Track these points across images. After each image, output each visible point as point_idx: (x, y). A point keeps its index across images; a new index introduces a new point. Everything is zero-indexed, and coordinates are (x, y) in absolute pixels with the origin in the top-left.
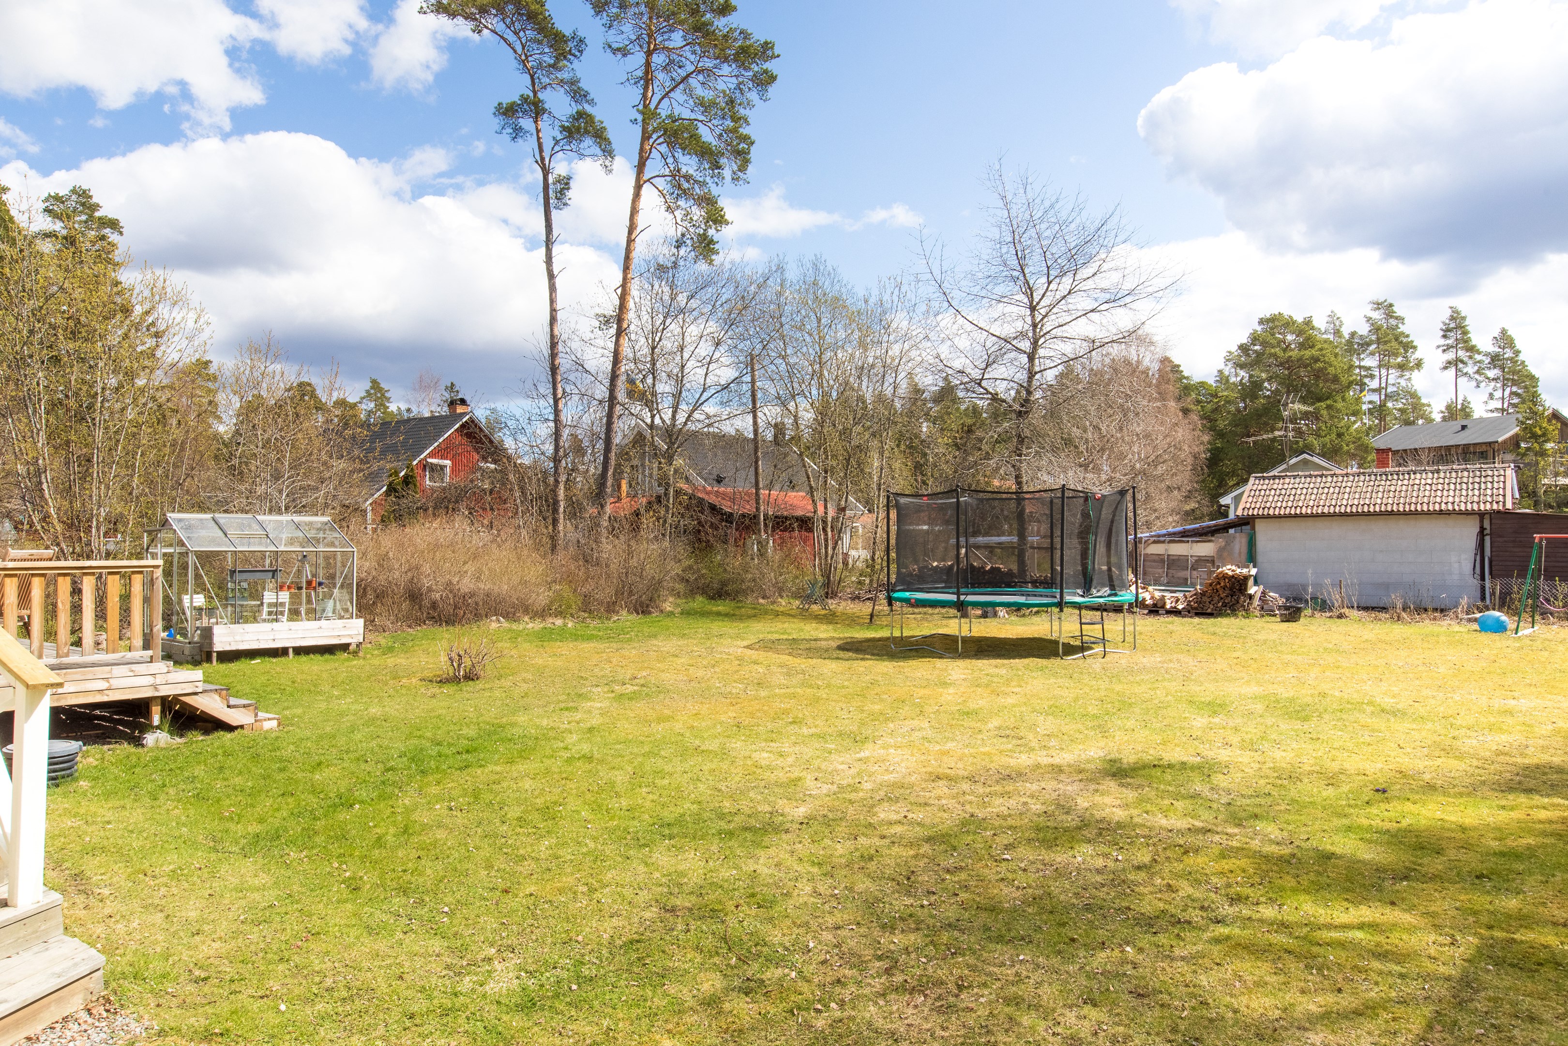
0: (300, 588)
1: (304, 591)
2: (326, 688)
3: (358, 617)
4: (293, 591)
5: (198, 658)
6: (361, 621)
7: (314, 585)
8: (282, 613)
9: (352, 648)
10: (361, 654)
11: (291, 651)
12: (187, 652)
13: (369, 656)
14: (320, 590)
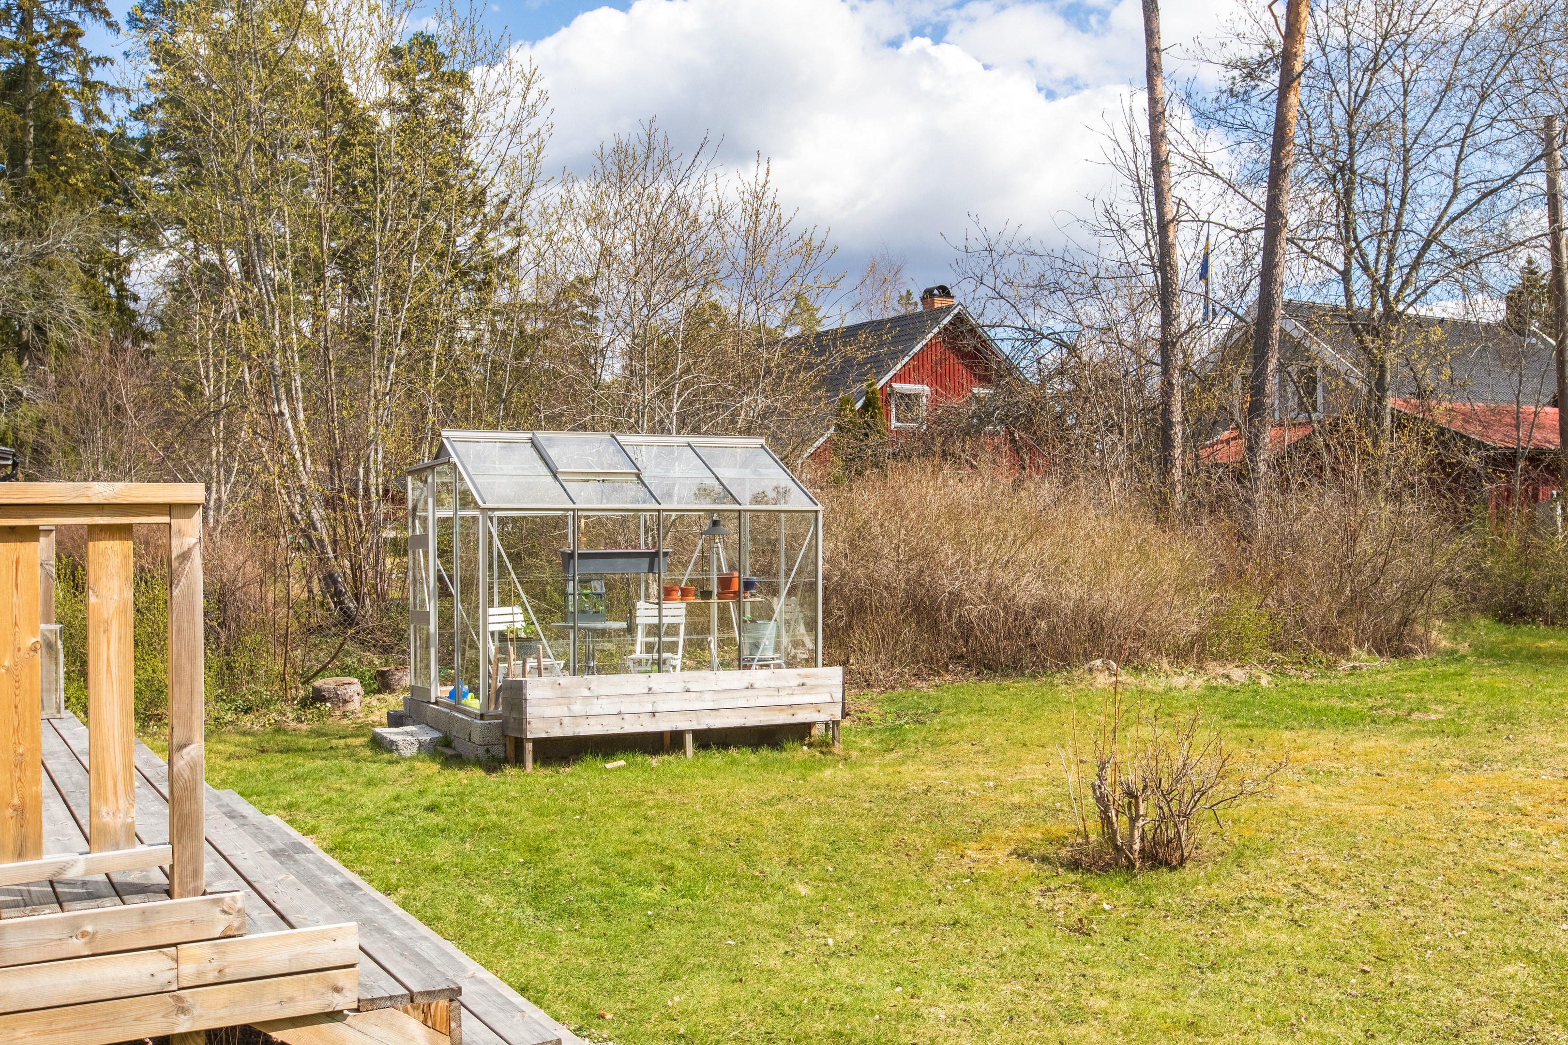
0: (706, 595)
1: (715, 599)
2: (775, 871)
3: (829, 662)
4: (692, 600)
5: (498, 751)
6: (837, 671)
7: (735, 587)
8: (672, 647)
9: (817, 732)
10: (838, 748)
11: (689, 738)
12: (476, 738)
13: (855, 754)
14: (748, 600)
